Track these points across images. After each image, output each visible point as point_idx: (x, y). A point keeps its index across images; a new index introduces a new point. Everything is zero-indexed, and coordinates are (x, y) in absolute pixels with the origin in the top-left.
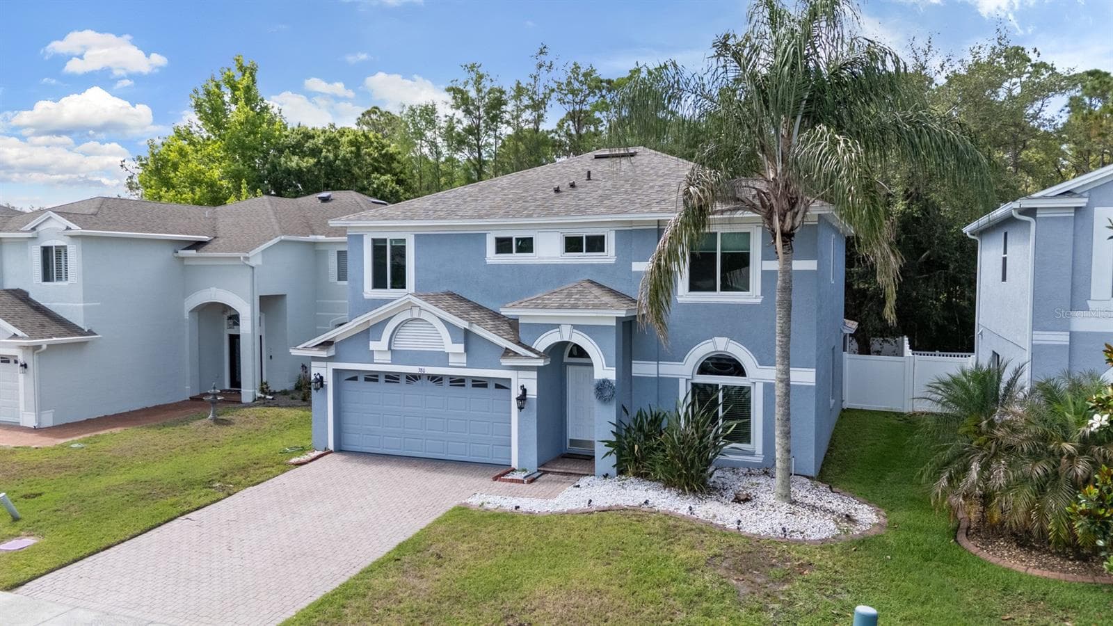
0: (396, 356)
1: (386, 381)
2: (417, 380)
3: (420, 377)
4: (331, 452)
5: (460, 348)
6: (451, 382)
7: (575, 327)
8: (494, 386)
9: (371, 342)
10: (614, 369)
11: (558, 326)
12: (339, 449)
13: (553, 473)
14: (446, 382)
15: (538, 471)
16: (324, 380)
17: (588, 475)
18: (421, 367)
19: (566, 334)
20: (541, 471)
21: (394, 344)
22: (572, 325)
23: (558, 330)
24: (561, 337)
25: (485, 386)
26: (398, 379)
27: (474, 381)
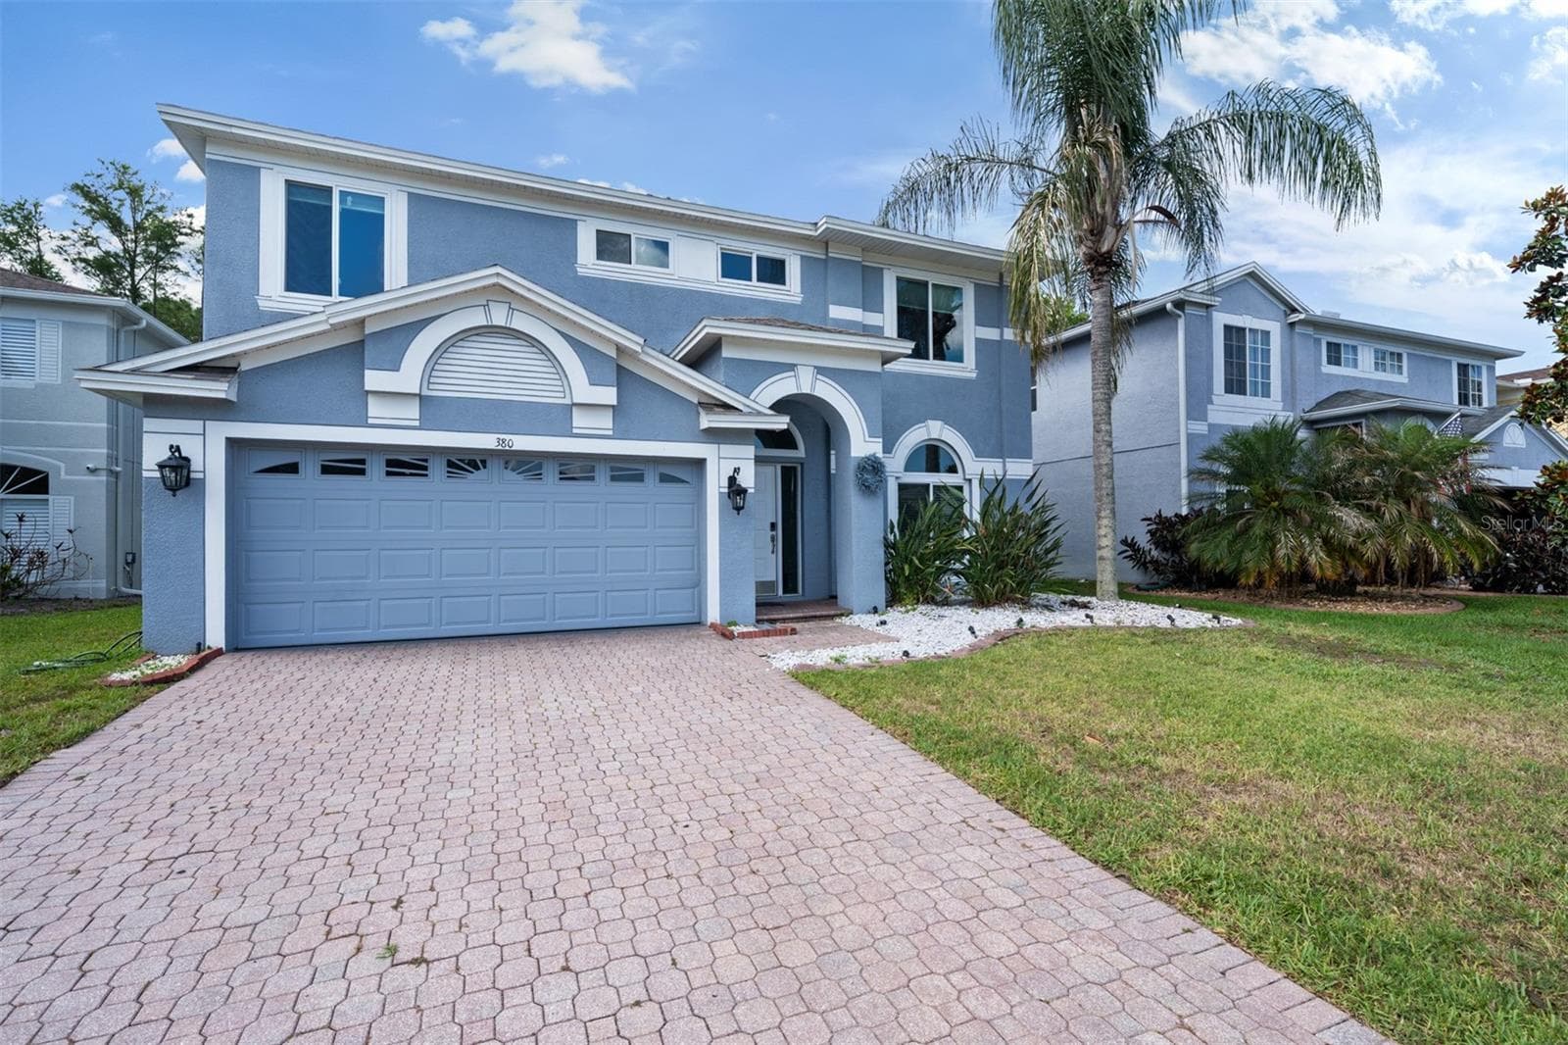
1: (389, 474)
2: (478, 468)
3: (484, 462)
4: (217, 654)
5: (606, 394)
6: (562, 472)
7: (821, 370)
8: (657, 478)
9: (367, 371)
10: (880, 440)
11: (792, 367)
12: (236, 646)
14: (552, 472)
16: (195, 466)
19: (803, 382)
21: (429, 383)
22: (815, 367)
23: (792, 373)
24: (798, 386)
25: (639, 478)
26: (425, 468)
27: (613, 469)
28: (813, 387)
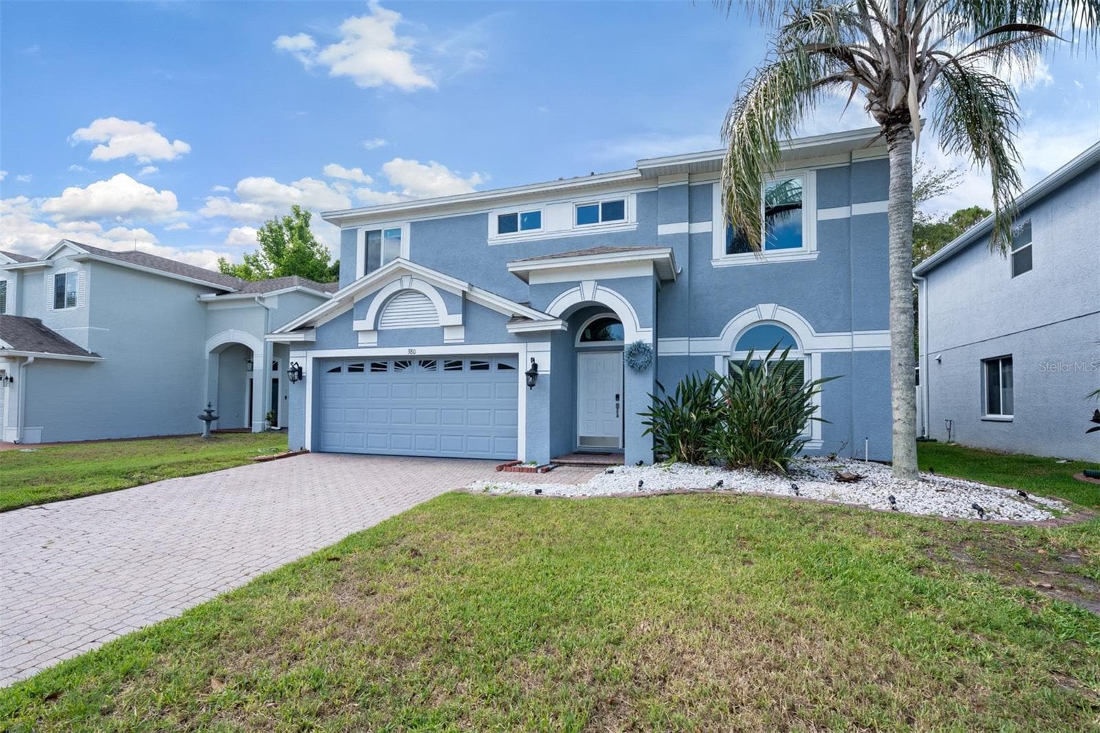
0: (384, 337)
1: (372, 370)
2: (407, 366)
3: (410, 362)
4: (308, 452)
5: (457, 319)
6: (445, 366)
7: (600, 282)
8: (496, 366)
9: (355, 322)
10: (653, 329)
11: (578, 283)
12: (318, 449)
13: (568, 464)
14: (440, 366)
15: (549, 462)
16: (304, 370)
17: (615, 465)
18: (410, 348)
19: (588, 293)
20: (556, 462)
21: (381, 323)
22: (596, 281)
23: (578, 288)
24: (582, 295)
25: (486, 367)
26: (386, 367)
27: (472, 363)
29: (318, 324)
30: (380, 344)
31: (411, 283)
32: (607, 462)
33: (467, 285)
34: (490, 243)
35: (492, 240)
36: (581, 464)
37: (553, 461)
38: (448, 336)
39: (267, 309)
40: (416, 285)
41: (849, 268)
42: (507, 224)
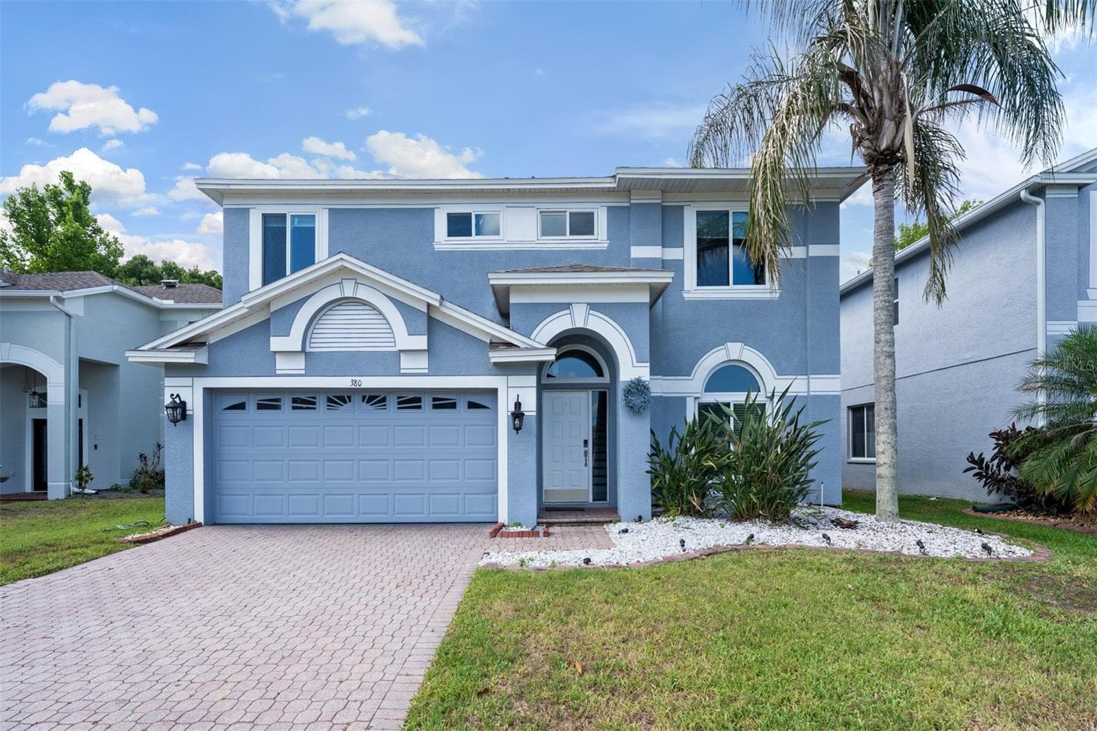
0: (314, 361)
1: (294, 408)
2: (345, 402)
3: (349, 398)
4: (199, 525)
5: (421, 342)
6: (399, 403)
7: (593, 306)
8: (466, 405)
9: (271, 338)
10: (648, 364)
11: (567, 306)
12: (213, 520)
13: (560, 524)
14: (392, 402)
15: (539, 524)
16: (189, 407)
17: (611, 522)
18: (354, 378)
19: (578, 318)
20: (542, 523)
21: (310, 343)
22: (588, 304)
23: (568, 311)
24: (573, 321)
25: (453, 406)
26: (314, 403)
27: (435, 400)
28: (586, 321)
29: (212, 340)
30: (309, 372)
31: (356, 289)
32: (602, 519)
33: (438, 297)
34: (437, 247)
35: (439, 243)
36: (573, 523)
37: (541, 520)
38: (406, 363)
39: (69, 316)
40: (363, 293)
41: (805, 310)
42: (459, 225)
